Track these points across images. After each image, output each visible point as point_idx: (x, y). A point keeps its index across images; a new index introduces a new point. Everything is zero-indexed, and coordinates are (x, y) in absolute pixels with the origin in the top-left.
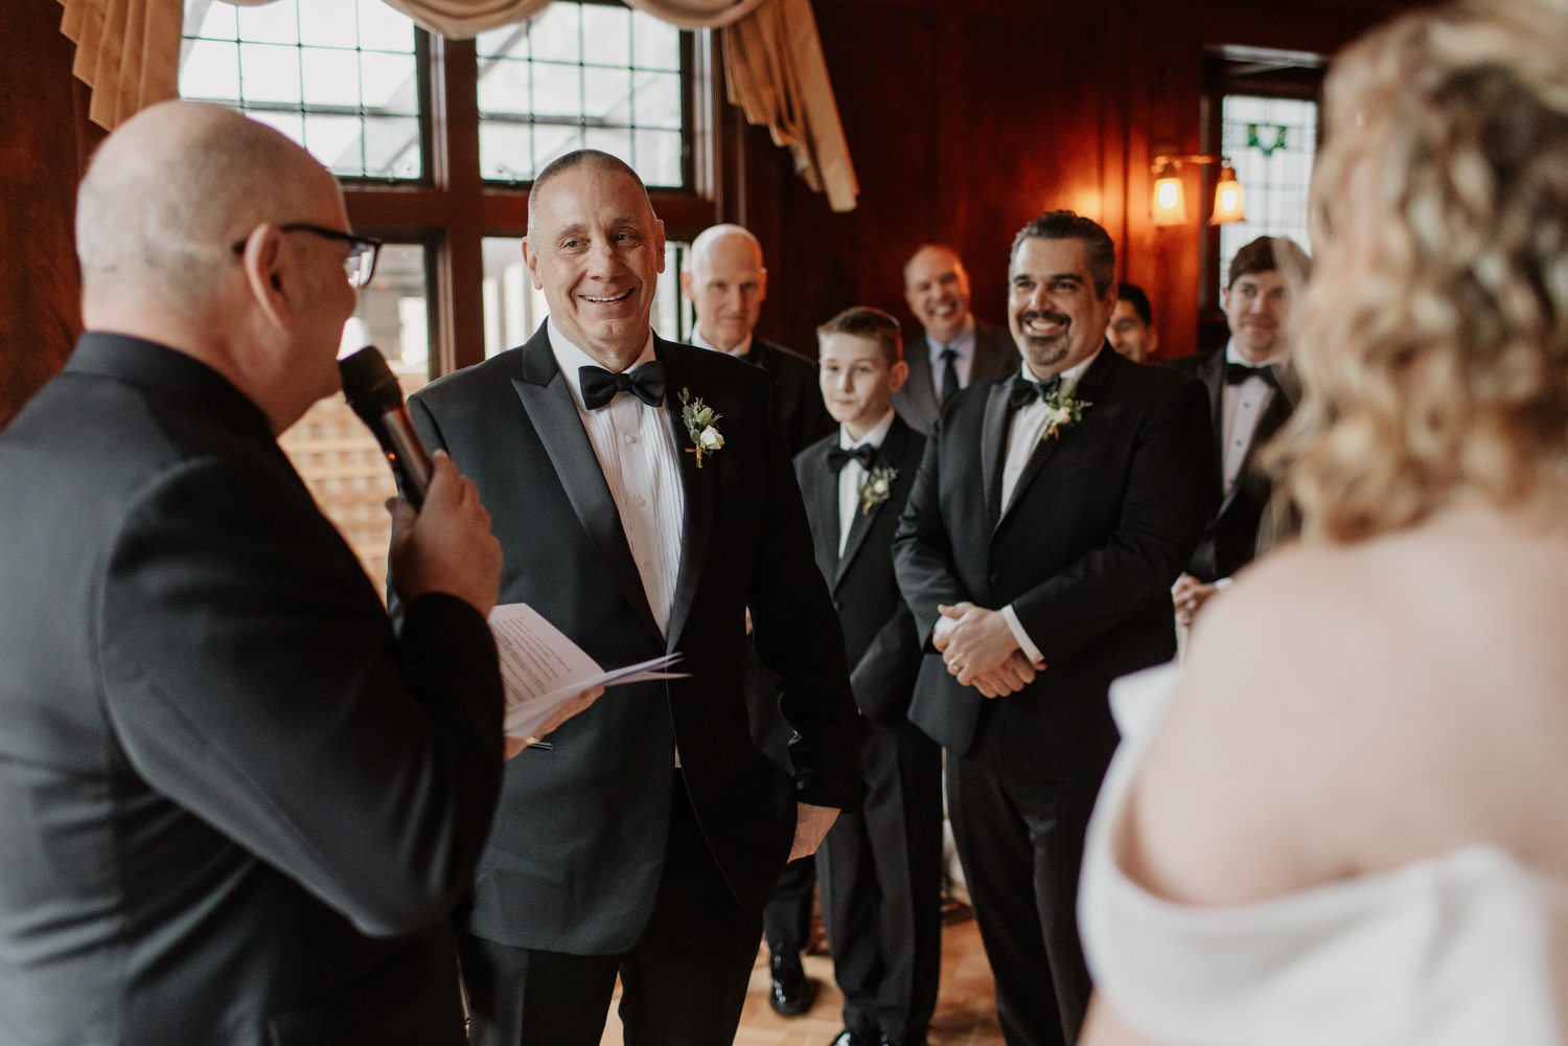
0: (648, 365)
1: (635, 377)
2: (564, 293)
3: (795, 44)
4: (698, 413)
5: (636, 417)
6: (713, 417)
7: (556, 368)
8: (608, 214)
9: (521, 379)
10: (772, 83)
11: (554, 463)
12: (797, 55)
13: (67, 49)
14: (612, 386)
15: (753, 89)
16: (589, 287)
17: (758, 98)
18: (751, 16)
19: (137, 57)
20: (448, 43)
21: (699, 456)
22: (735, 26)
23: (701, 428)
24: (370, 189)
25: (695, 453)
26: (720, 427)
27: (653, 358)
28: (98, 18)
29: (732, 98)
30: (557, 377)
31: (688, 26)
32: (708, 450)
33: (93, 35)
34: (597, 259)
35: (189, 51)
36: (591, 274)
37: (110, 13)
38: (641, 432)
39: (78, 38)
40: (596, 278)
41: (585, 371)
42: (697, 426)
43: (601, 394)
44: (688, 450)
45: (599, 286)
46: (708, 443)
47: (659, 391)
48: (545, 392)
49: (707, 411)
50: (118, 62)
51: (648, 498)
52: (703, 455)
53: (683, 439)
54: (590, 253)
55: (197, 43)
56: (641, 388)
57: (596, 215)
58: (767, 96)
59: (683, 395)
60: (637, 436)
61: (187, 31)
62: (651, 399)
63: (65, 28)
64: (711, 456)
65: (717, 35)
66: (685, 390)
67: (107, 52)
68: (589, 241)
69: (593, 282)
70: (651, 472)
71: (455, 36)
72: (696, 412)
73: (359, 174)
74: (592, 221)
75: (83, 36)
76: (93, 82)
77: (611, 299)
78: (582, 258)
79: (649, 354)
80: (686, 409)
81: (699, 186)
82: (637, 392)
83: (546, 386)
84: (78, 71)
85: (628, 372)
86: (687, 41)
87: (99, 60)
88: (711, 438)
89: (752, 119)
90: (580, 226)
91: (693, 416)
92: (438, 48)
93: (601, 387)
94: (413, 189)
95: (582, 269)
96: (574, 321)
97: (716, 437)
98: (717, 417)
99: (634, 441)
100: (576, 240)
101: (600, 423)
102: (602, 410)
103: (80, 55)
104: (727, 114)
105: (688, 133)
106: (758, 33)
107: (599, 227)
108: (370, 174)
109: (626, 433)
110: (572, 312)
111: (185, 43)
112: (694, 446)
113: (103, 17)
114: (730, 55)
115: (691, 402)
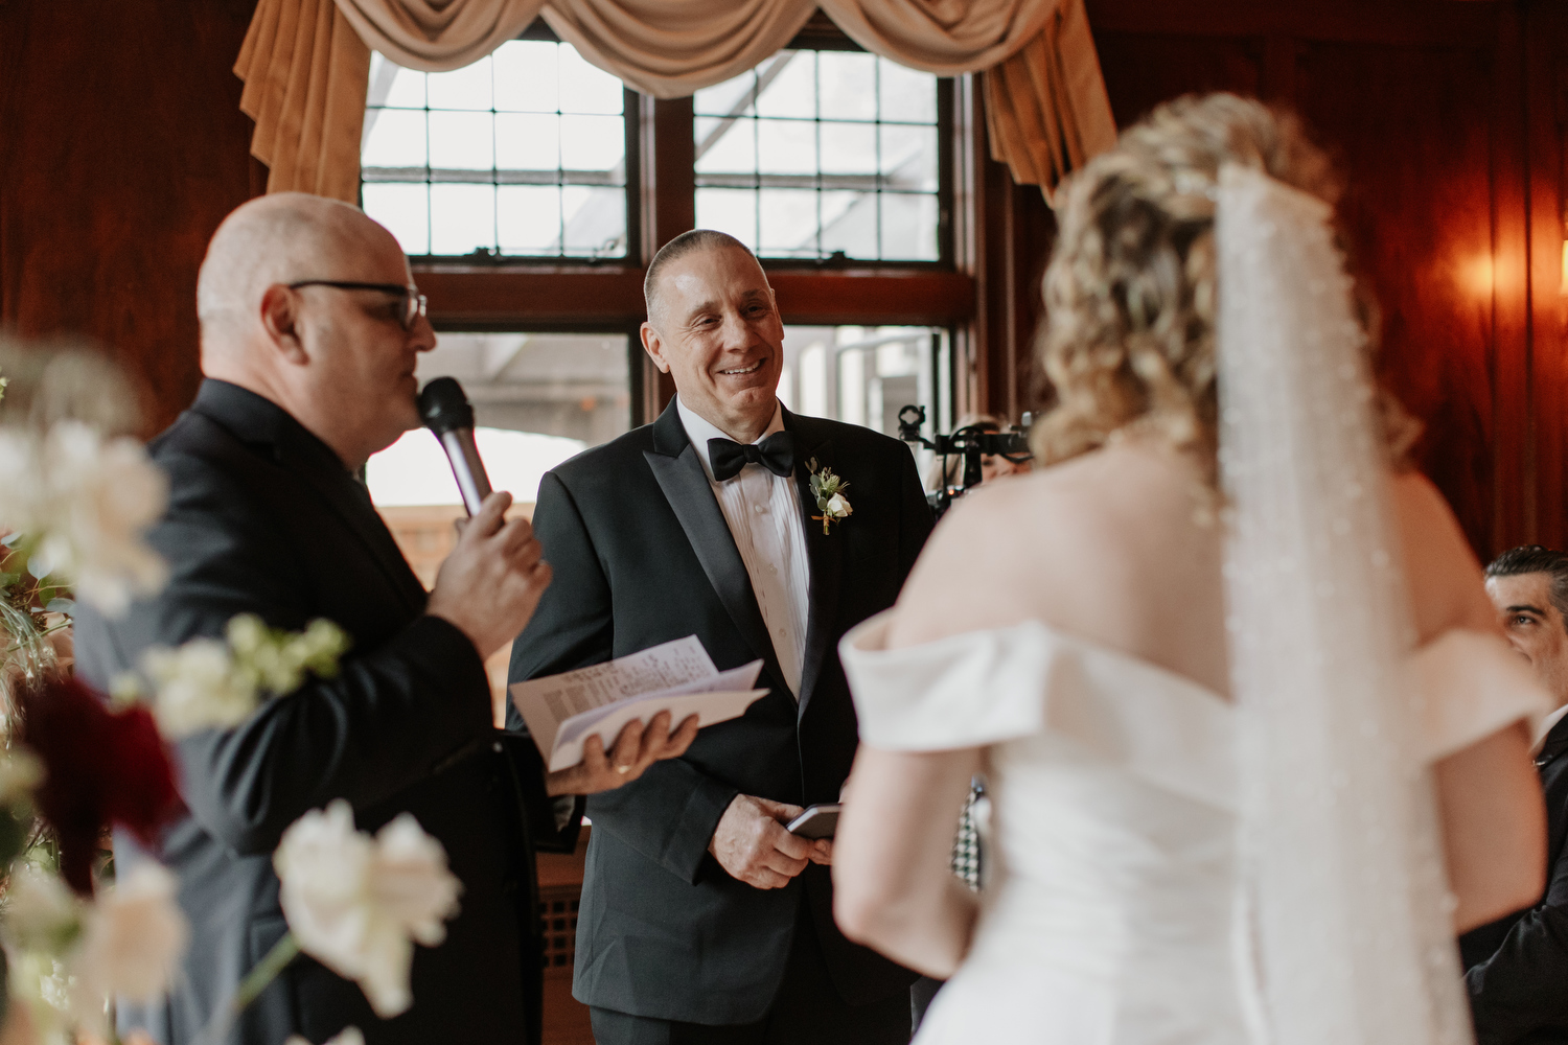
0: (776, 435)
1: (764, 448)
2: (702, 370)
3: (1072, 87)
4: (827, 481)
5: (765, 488)
6: (840, 484)
7: (686, 441)
8: (736, 289)
9: (651, 451)
10: (1044, 135)
11: (686, 530)
12: (1074, 97)
13: (247, 126)
14: (741, 457)
15: (1019, 143)
16: (727, 361)
17: (1027, 153)
18: (1018, 56)
19: (318, 134)
20: (659, 103)
21: (825, 523)
22: (999, 69)
23: (828, 496)
24: (568, 270)
25: (822, 521)
26: (848, 494)
27: (782, 429)
28: (278, 93)
29: (996, 155)
30: (688, 449)
31: (947, 71)
32: (836, 518)
33: (274, 108)
34: (732, 333)
35: (373, 122)
36: (727, 347)
37: (291, 86)
38: (771, 502)
39: (258, 113)
40: (734, 351)
41: (713, 443)
42: (824, 493)
43: (732, 463)
44: (815, 518)
45: (738, 359)
46: (835, 510)
47: (788, 462)
48: (675, 463)
49: (835, 479)
50: (298, 138)
51: (779, 565)
52: (830, 522)
53: (809, 507)
54: (723, 327)
55: (382, 113)
56: (770, 459)
57: (727, 291)
58: (1037, 151)
59: (810, 464)
60: (767, 507)
61: (371, 100)
62: (780, 470)
63: (246, 105)
64: (835, 522)
65: (978, 78)
66: (813, 460)
67: (287, 128)
68: (721, 317)
69: (730, 355)
70: (782, 541)
71: (665, 95)
72: (823, 480)
73: (556, 253)
74: (724, 298)
75: (263, 112)
76: (270, 159)
77: (749, 369)
78: (715, 334)
79: (777, 425)
80: (813, 478)
81: (959, 260)
82: (766, 463)
83: (677, 458)
84: (256, 149)
85: (756, 443)
86: (946, 89)
87: (279, 139)
88: (838, 506)
89: (1018, 179)
90: (712, 303)
91: (820, 485)
92: (649, 109)
93: (730, 459)
94: (617, 270)
95: (718, 343)
96: (713, 395)
97: (843, 505)
98: (845, 485)
99: (765, 511)
100: (710, 318)
101: (730, 495)
102: (732, 482)
103: (259, 132)
104: (992, 173)
105: (946, 197)
106: (1026, 76)
107: (731, 303)
108: (569, 254)
109: (756, 503)
110: (711, 387)
111: (369, 114)
112: (821, 514)
113: (285, 90)
114: (992, 105)
115: (817, 472)
